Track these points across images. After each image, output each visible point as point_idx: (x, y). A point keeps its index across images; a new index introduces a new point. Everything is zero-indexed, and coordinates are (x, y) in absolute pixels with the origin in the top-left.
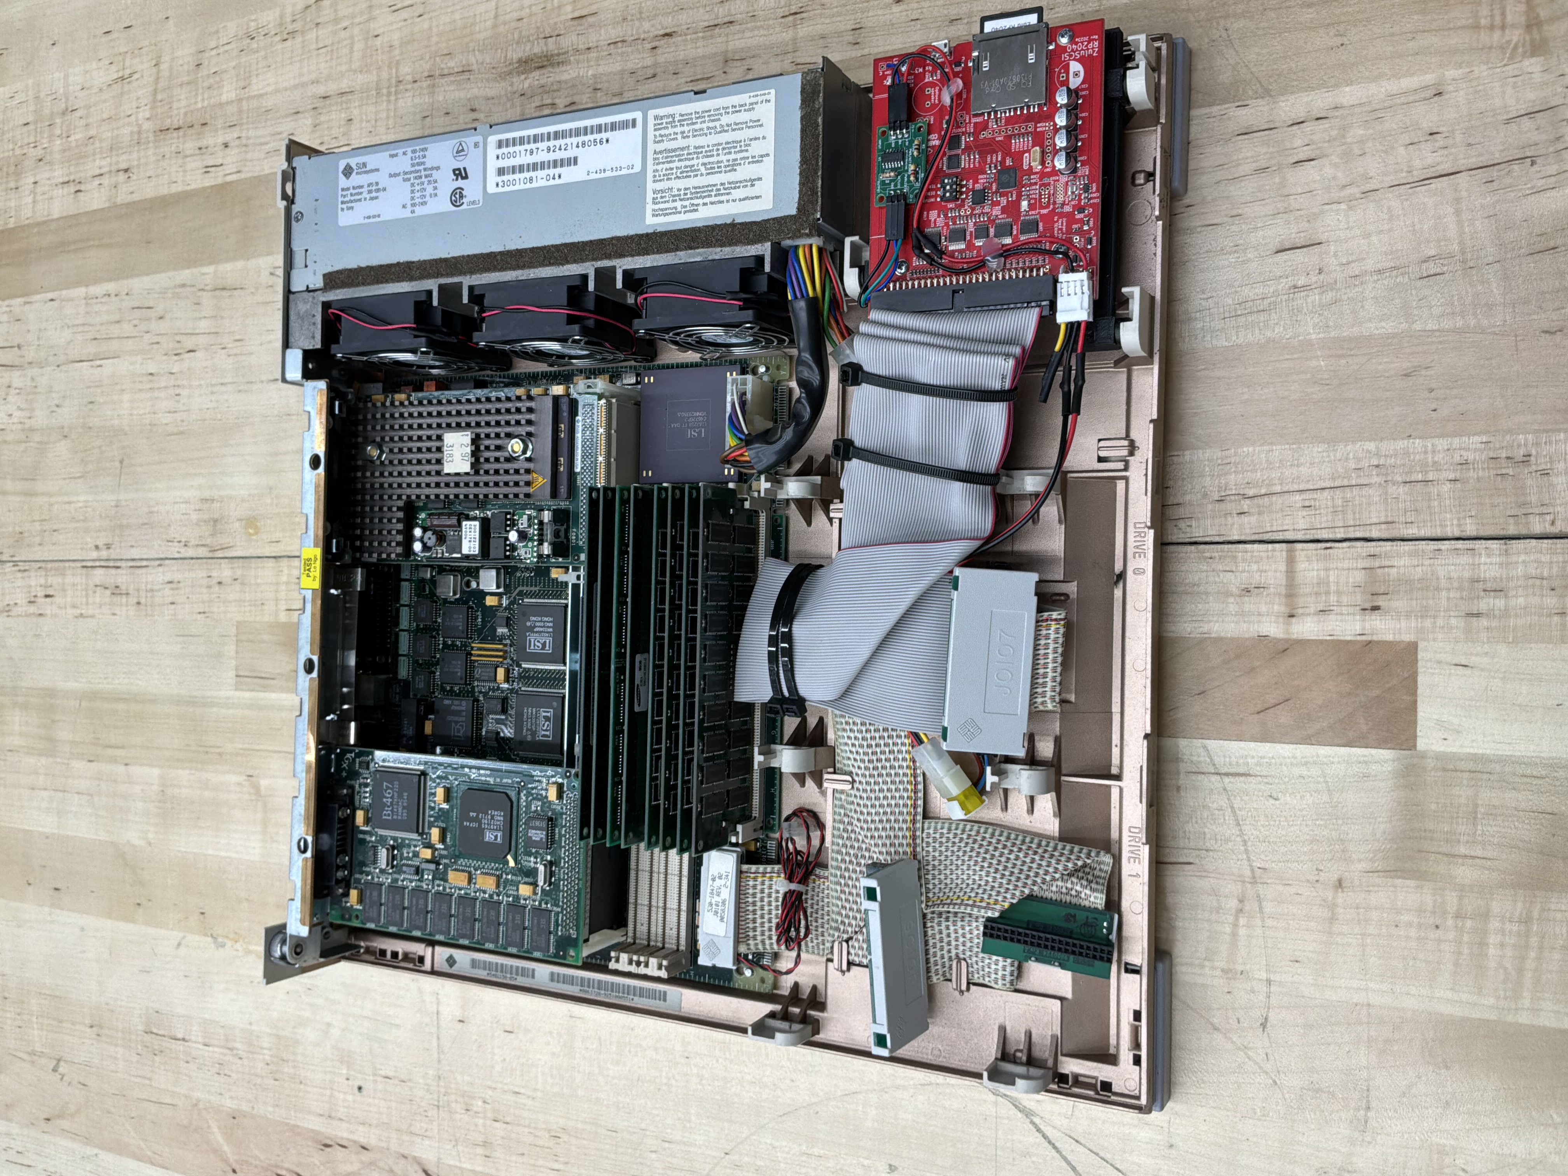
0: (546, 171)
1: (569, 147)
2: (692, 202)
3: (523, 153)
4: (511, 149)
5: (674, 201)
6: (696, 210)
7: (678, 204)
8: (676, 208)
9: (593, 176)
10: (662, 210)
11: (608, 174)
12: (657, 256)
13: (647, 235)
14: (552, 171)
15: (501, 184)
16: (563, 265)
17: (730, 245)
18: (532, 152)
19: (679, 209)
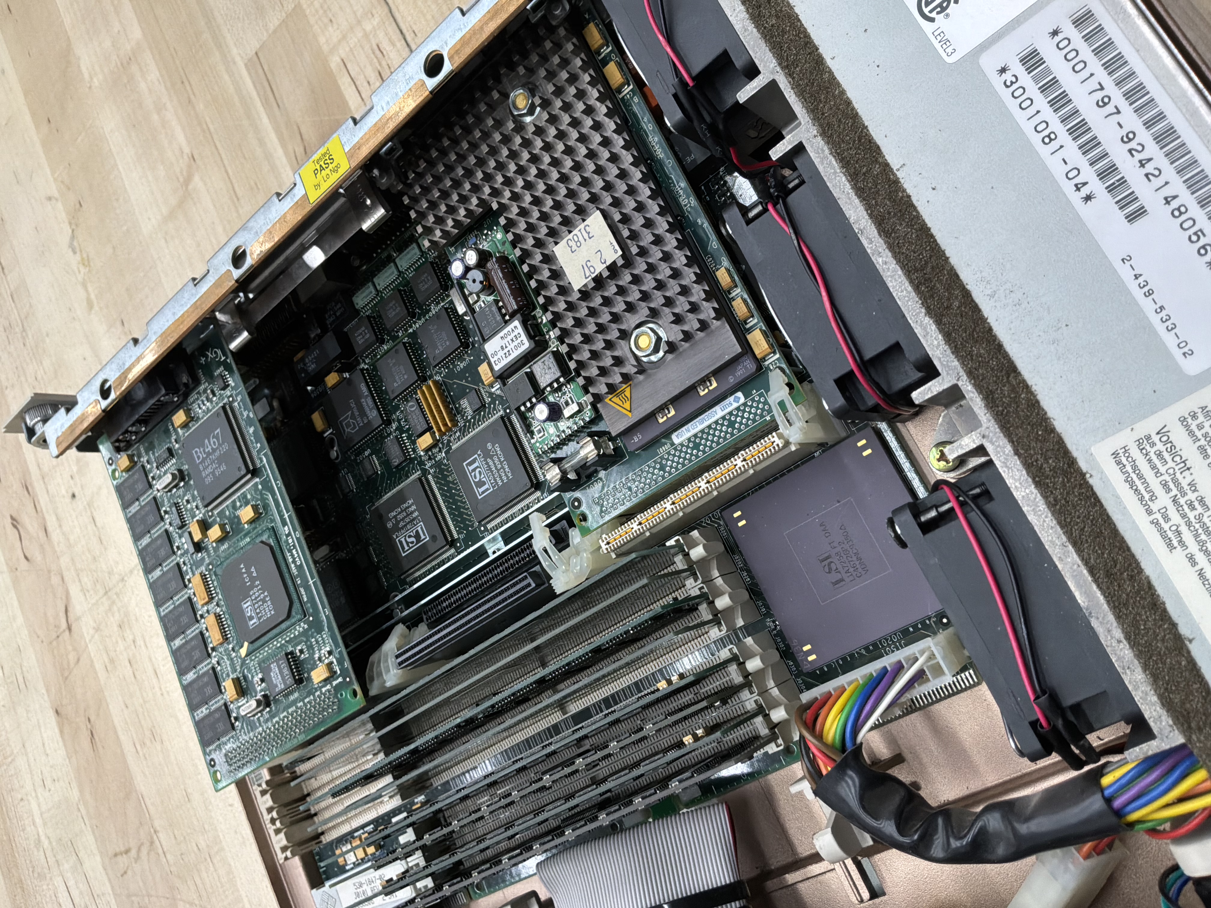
0: (1082, 162)
1: (1157, 182)
2: (1184, 529)
3: (1093, 84)
4: (1086, 52)
5: (1165, 485)
6: (1171, 546)
7: (1164, 500)
8: (1153, 497)
9: (1125, 273)
10: (1135, 468)
11: (1148, 306)
12: (1042, 505)
13: (1072, 462)
14: (1089, 174)
15: (1008, 77)
16: (929, 312)
17: (1139, 655)
18: (1102, 104)
19: (1154, 507)
